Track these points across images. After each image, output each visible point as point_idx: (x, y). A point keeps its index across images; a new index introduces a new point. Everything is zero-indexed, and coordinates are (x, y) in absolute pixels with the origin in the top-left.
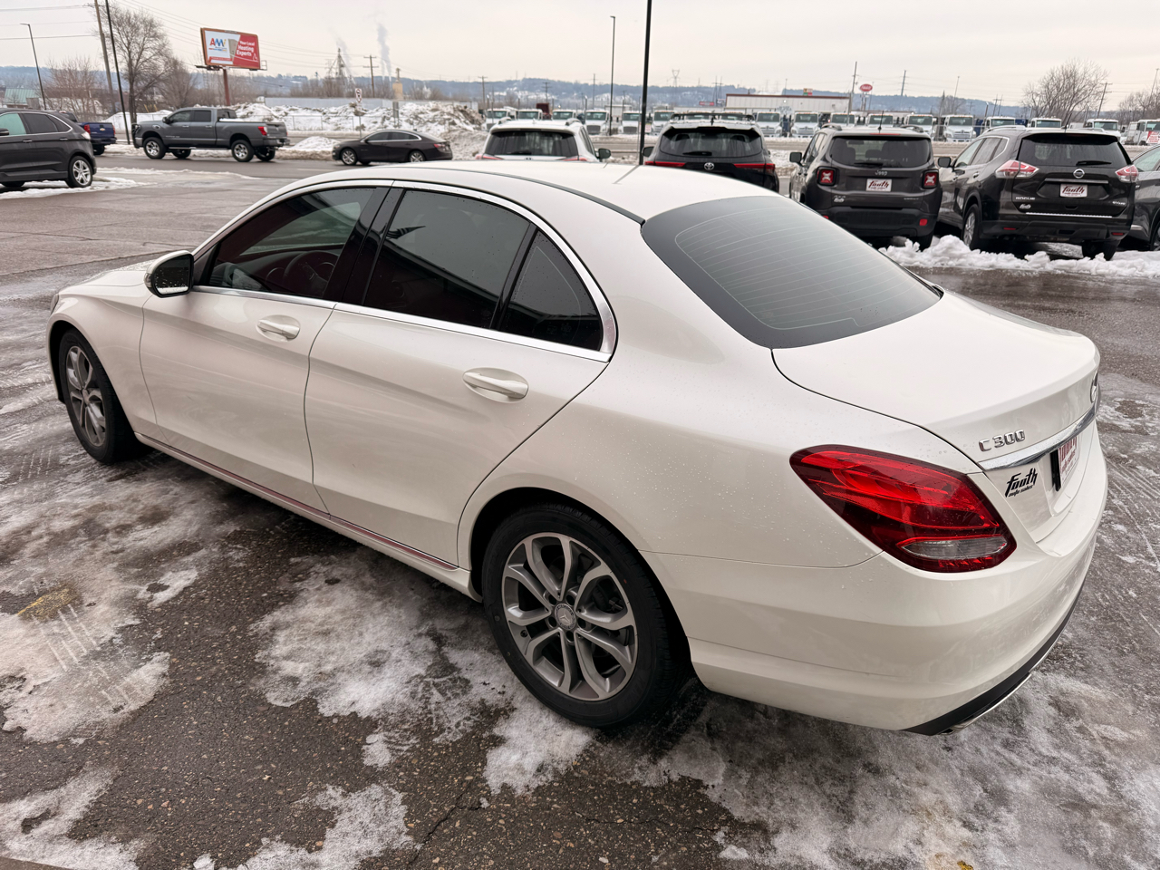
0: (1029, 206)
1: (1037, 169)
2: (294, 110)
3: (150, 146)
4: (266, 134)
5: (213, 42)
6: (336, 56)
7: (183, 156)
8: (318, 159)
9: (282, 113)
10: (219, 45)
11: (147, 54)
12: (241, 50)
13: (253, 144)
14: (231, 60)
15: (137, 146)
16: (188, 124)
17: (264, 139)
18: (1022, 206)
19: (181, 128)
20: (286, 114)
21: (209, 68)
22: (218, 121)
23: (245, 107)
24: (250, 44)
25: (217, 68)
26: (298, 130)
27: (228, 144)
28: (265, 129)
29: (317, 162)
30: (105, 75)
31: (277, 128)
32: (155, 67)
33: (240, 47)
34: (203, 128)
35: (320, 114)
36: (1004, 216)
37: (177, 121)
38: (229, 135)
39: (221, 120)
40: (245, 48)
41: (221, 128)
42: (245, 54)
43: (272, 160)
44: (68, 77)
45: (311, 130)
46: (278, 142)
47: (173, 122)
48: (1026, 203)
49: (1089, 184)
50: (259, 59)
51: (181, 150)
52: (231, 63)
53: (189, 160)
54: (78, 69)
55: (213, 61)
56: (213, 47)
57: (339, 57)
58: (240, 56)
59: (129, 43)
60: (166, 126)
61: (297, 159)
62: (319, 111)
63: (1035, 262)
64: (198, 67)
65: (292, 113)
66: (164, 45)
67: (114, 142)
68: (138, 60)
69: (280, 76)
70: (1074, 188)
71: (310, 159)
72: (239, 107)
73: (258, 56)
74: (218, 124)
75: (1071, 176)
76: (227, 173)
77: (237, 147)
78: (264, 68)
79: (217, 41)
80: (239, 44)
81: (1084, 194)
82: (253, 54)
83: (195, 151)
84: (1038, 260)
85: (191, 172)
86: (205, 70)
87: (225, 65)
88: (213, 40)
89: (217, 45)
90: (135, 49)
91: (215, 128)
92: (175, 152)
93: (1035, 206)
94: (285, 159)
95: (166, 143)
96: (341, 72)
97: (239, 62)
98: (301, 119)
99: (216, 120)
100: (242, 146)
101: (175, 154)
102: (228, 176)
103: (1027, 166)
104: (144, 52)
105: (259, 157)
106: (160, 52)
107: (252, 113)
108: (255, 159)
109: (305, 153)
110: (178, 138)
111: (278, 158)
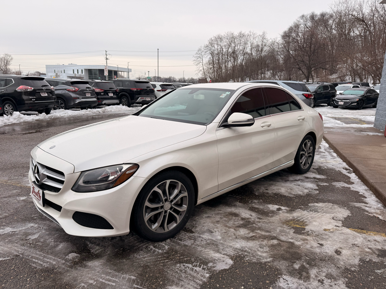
0: (34, 100)
1: (33, 88)
18: (33, 100)
36: (27, 104)
48: (34, 99)
49: (46, 92)
63: (43, 116)
70: (43, 93)
75: (42, 90)
81: (47, 95)
84: (44, 115)
93: (36, 100)
103: (30, 87)
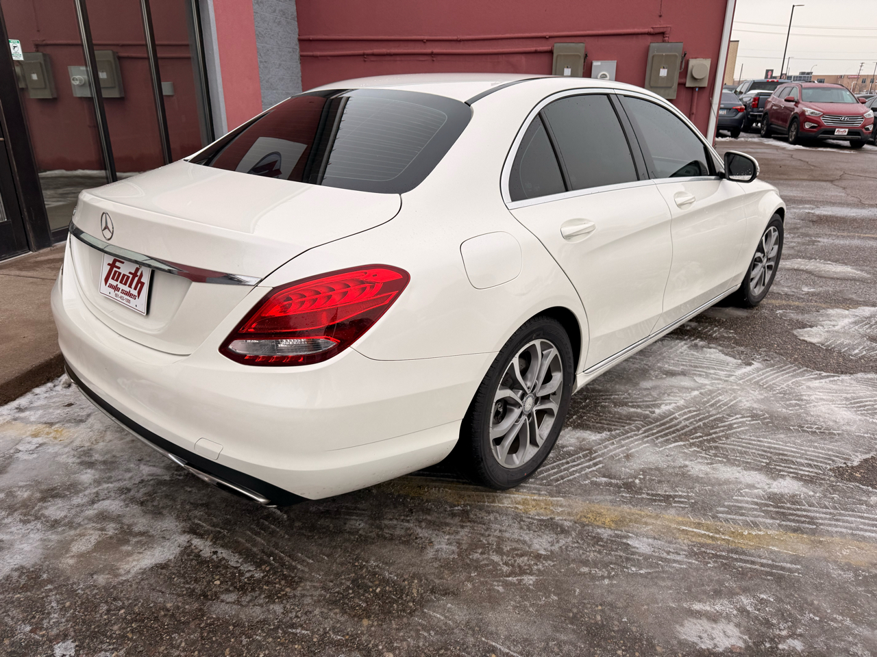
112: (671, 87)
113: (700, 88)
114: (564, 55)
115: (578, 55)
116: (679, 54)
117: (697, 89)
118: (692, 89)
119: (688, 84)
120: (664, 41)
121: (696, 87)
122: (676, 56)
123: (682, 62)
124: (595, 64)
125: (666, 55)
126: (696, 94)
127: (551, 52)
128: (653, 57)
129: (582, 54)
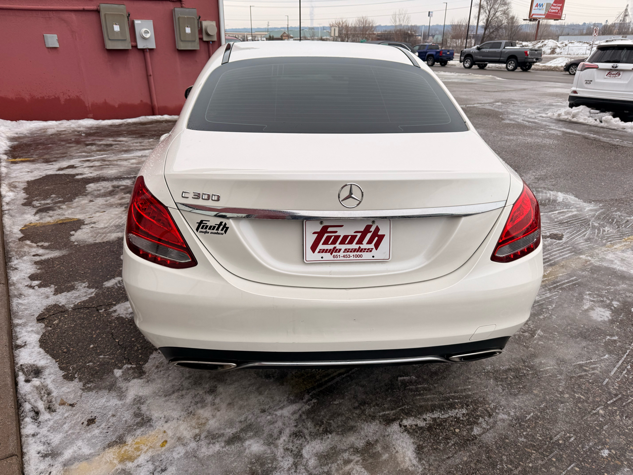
2: (572, 43)
3: (466, 62)
4: (528, 55)
5: (537, 6)
6: (625, 9)
7: (482, 67)
8: (557, 71)
9: (564, 45)
10: (540, 7)
11: (498, 14)
12: (552, 9)
13: (519, 61)
14: (544, 15)
15: (461, 62)
16: (487, 50)
17: (526, 58)
19: (484, 52)
20: (566, 45)
21: (530, 20)
22: (504, 48)
23: (543, 42)
24: (559, 5)
25: (535, 20)
26: (570, 54)
27: (505, 61)
28: (528, 52)
29: (555, 72)
30: (475, 28)
31: (536, 52)
32: (501, 21)
33: (553, 7)
34: (495, 52)
35: (588, 45)
37: (483, 48)
38: (508, 55)
39: (506, 48)
40: (555, 8)
41: (504, 52)
42: (554, 11)
43: (529, 70)
44: (458, 27)
45: (578, 54)
46: (534, 60)
47: (481, 49)
50: (562, 14)
51: (482, 64)
52: (544, 17)
53: (485, 69)
54: (464, 24)
55: (534, 16)
56: (536, 8)
57: (626, 10)
58: (551, 12)
59: (490, 9)
60: (477, 51)
61: (544, 70)
62: (587, 43)
64: (524, 20)
65: (570, 45)
66: (508, 8)
67: (452, 60)
68: (492, 18)
69: (585, 24)
71: (552, 70)
72: (539, 42)
73: (562, 12)
74: (504, 50)
76: (490, 76)
77: (510, 62)
78: (563, 19)
79: (540, 4)
80: (552, 5)
82: (558, 11)
83: (489, 65)
85: (473, 74)
86: (528, 21)
87: (540, 18)
88: (537, 4)
89: (539, 7)
90: (492, 12)
91: (501, 52)
92: (479, 65)
94: (537, 70)
95: (474, 60)
96: (624, 20)
97: (549, 16)
98: (574, 48)
99: (503, 47)
100: (513, 62)
101: (479, 66)
102: (491, 77)
104: (497, 14)
105: (521, 69)
106: (505, 13)
107: (545, 45)
108: (519, 69)
109: (551, 67)
110: (481, 58)
111: (533, 70)
112: (195, 41)
113: (213, 42)
114: (111, 14)
115: (122, 15)
116: (195, 17)
117: (211, 42)
118: (208, 42)
119: (205, 39)
120: (182, 7)
121: (210, 41)
122: (193, 18)
123: (198, 23)
124: (137, 22)
125: (187, 18)
126: (211, 46)
127: (98, 11)
128: (179, 18)
129: (125, 14)
